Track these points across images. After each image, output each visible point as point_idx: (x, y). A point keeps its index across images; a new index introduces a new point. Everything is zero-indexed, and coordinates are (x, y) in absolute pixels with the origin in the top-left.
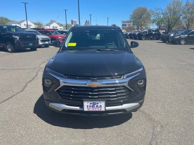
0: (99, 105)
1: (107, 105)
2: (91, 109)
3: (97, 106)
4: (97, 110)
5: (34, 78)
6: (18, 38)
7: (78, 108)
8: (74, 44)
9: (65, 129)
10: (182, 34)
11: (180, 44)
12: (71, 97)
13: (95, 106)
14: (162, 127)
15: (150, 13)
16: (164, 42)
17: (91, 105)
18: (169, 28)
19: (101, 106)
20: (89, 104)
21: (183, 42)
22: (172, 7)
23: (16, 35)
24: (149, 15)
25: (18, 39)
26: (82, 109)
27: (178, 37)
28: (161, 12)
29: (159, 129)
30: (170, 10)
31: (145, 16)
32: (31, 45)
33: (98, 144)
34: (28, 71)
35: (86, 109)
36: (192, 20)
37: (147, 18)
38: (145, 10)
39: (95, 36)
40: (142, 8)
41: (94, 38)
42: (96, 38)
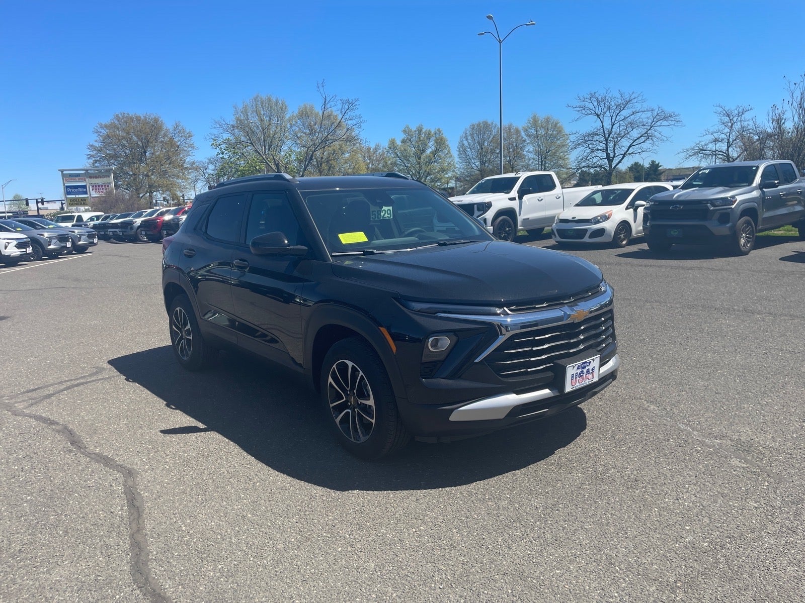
2: (577, 385)
3: (587, 372)
4: (587, 382)
13: (585, 370)
15: (178, 140)
17: (579, 371)
19: (593, 369)
24: (174, 148)
38: (153, 128)
39: (379, 209)
40: (138, 119)
41: (377, 215)
42: (382, 214)
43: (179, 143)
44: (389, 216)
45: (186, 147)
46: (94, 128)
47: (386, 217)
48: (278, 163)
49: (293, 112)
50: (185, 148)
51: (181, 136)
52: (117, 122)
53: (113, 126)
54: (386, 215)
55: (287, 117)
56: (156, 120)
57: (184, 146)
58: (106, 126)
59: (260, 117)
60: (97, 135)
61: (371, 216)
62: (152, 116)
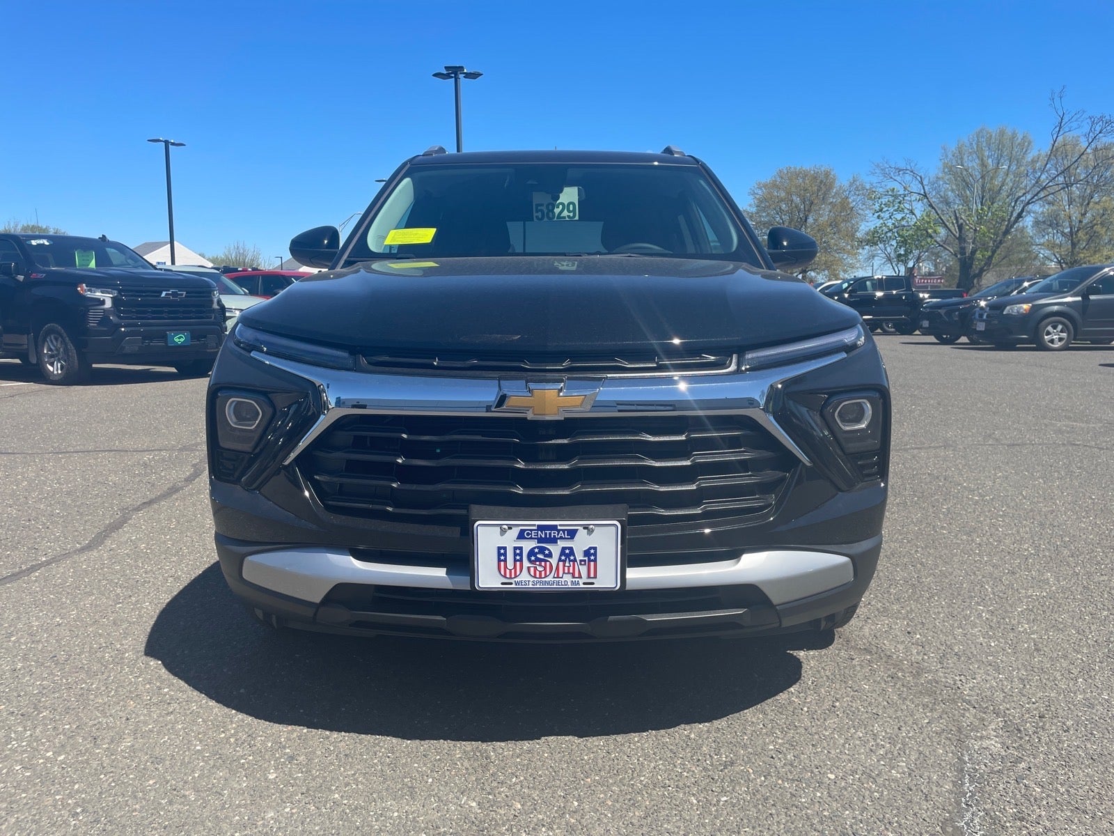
0: (580, 544)
1: (632, 556)
2: (526, 579)
3: (567, 554)
4: (567, 582)
5: (174, 490)
6: (107, 299)
7: (435, 575)
8: (425, 235)
9: (343, 741)
10: (1048, 291)
11: (1042, 347)
12: (393, 497)
13: (555, 550)
14: (1013, 730)
15: (853, 200)
16: (944, 342)
17: (527, 545)
18: (967, 273)
19: (591, 554)
20: (510, 540)
21: (1055, 335)
22: (973, 164)
23: (95, 282)
24: (845, 212)
25: (108, 304)
26: (462, 583)
27: (1025, 306)
28: (915, 187)
29: (995, 745)
30: (963, 182)
31: (824, 219)
32: (179, 339)
33: (571, 829)
34: (146, 457)
35: (488, 578)
36: (1093, 237)
37: (834, 224)
38: (821, 185)
39: (552, 201)
40: (805, 175)
41: (546, 211)
42: (557, 211)
43: (854, 203)
44: (571, 214)
45: (862, 210)
46: (751, 189)
47: (565, 217)
48: (962, 224)
49: (1039, 151)
50: (860, 211)
51: (858, 195)
52: (779, 180)
53: (774, 185)
54: (565, 213)
55: (1029, 157)
56: (827, 174)
57: (860, 209)
58: (765, 186)
59: (982, 160)
60: (752, 197)
61: (535, 214)
62: (823, 169)
